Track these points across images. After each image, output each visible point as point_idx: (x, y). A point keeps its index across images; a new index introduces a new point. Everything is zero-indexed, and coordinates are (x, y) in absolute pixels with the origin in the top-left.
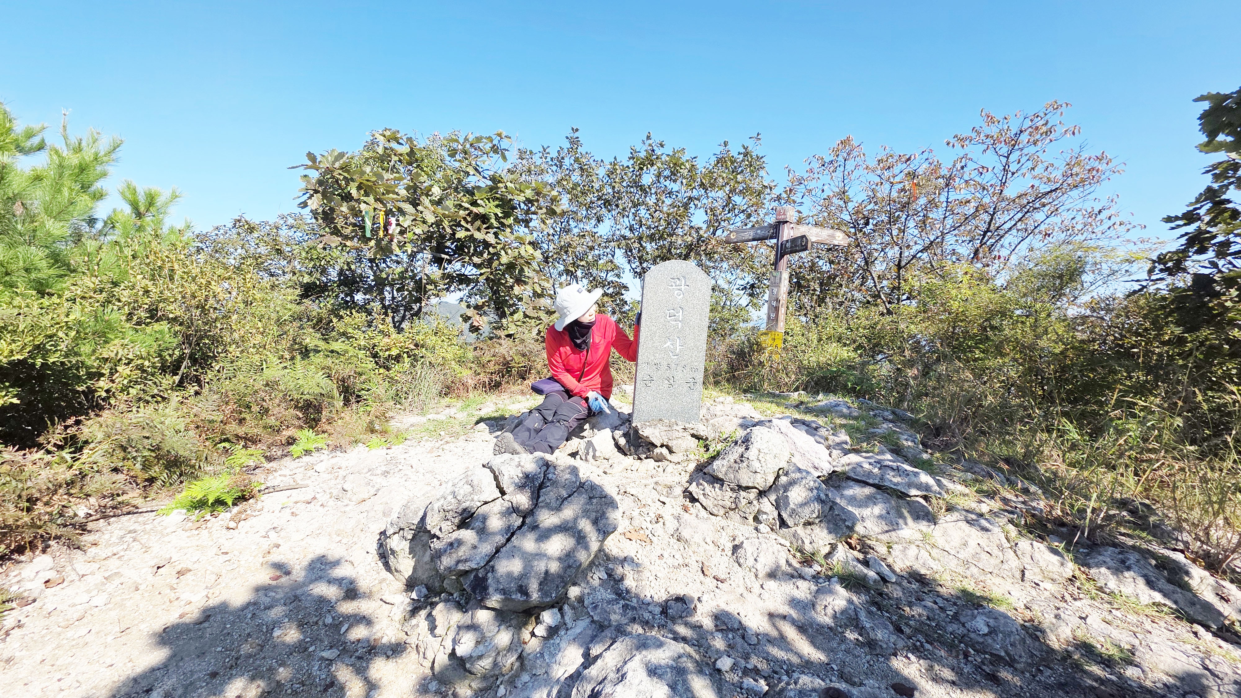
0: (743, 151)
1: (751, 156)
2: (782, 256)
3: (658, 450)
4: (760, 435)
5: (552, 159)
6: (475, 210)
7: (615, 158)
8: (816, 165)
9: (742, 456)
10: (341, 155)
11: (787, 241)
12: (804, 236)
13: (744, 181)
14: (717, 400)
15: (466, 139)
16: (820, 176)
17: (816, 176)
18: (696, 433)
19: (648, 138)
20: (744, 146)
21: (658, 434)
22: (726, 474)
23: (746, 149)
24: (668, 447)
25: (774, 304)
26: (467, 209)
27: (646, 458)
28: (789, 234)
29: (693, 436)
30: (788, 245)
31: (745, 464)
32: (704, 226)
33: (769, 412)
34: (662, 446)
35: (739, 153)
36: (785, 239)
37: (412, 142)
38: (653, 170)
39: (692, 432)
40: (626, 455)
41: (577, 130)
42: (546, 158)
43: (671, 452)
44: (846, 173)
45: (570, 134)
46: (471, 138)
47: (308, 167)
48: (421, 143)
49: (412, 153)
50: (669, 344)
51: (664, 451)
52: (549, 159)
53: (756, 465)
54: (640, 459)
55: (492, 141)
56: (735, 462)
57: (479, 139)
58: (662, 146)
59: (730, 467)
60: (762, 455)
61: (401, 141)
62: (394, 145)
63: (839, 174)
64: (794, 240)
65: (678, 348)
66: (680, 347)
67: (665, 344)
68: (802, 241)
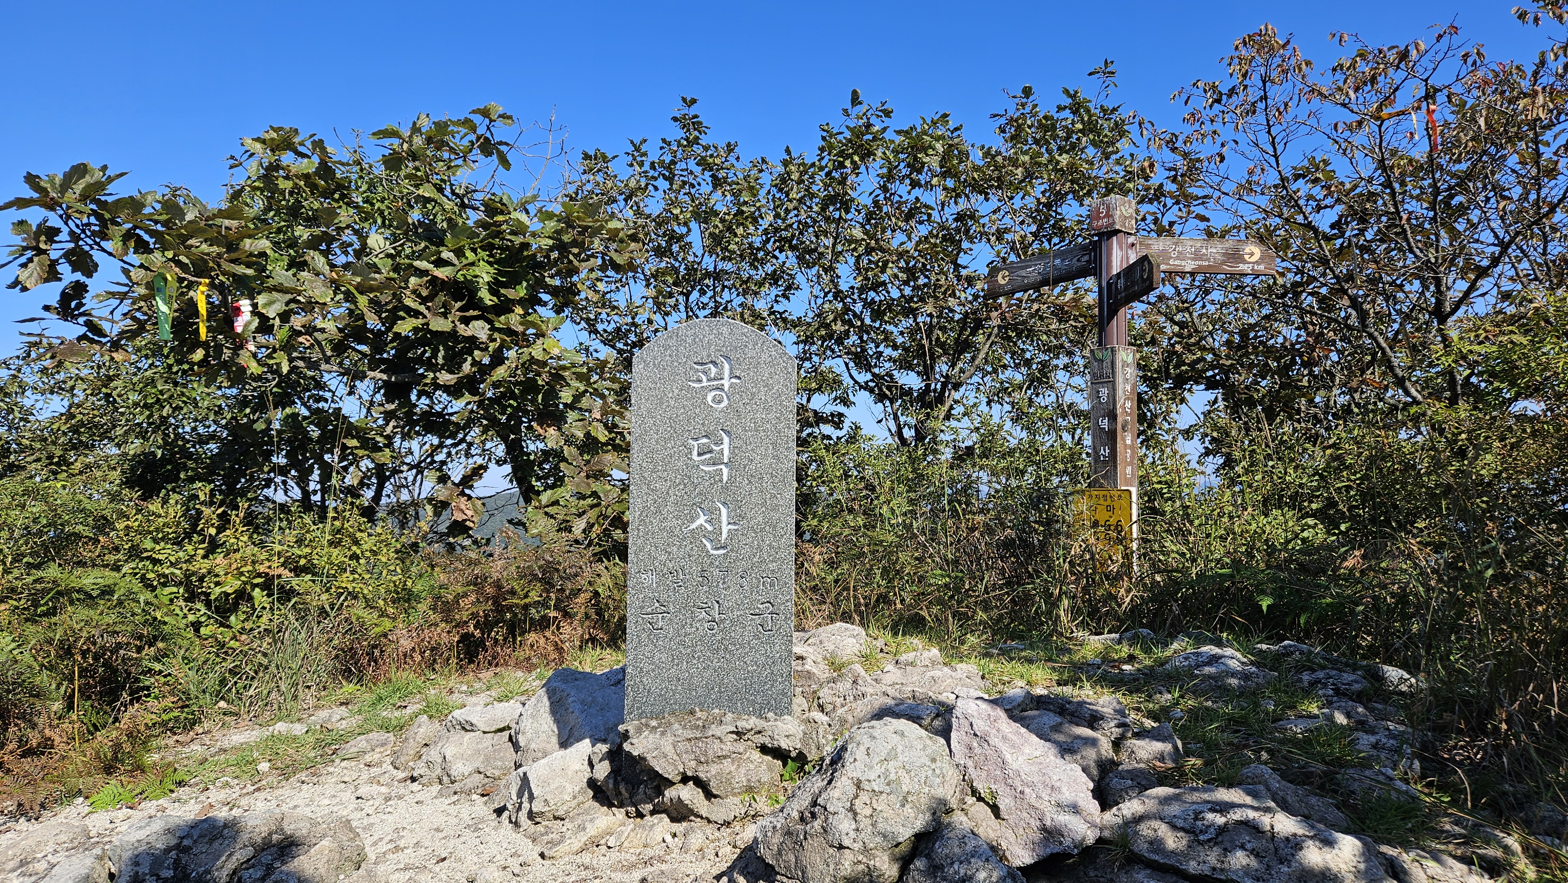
0: (1068, 101)
1: (1088, 111)
2: (1112, 312)
3: (670, 793)
5: (653, 166)
6: (442, 273)
7: (788, 151)
8: (1201, 102)
9: (815, 804)
11: (1118, 274)
12: (1147, 258)
17: (1207, 128)
19: (855, 100)
21: (669, 749)
23: (1073, 96)
24: (701, 784)
25: (1105, 424)
26: (427, 273)
27: (653, 813)
28: (1121, 260)
29: (764, 749)
30: (1121, 283)
34: (685, 780)
35: (1060, 108)
36: (1114, 272)
40: (610, 805)
41: (694, 101)
42: (641, 164)
43: (709, 795)
45: (679, 109)
46: (424, 124)
50: (701, 520)
51: (688, 794)
52: (647, 167)
54: (640, 815)
55: (474, 130)
56: (802, 819)
57: (441, 127)
58: (888, 114)
64: (1129, 271)
65: (725, 529)
66: (730, 527)
67: (693, 520)
68: (1142, 271)
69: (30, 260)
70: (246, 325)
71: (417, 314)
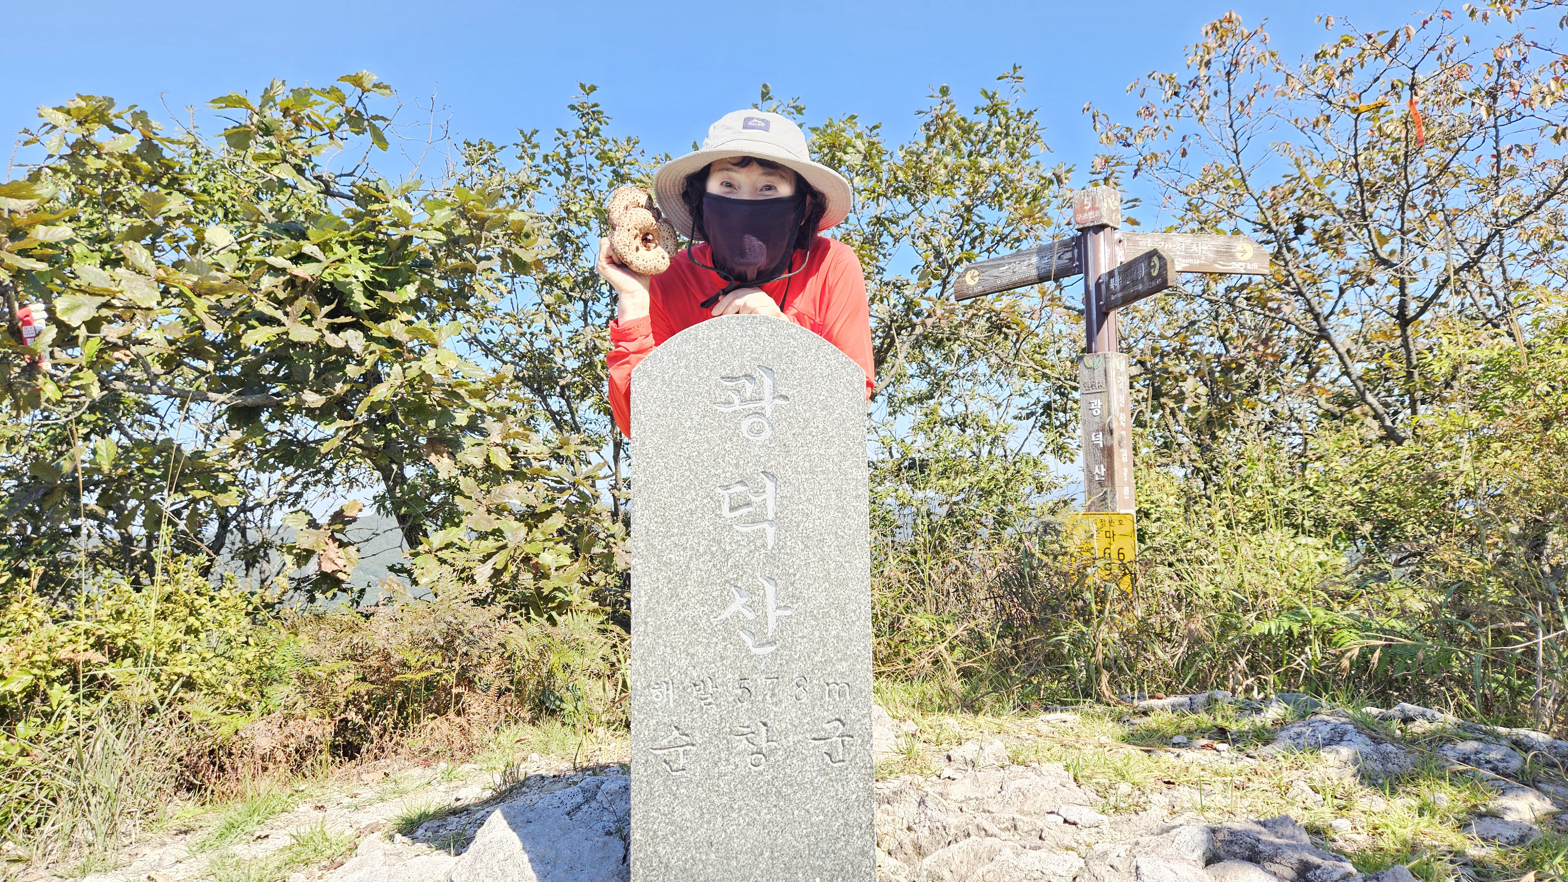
0: (987, 103)
1: (1005, 113)
2: (1103, 315)
6: (304, 271)
11: (1111, 274)
12: (1154, 253)
13: (994, 169)
15: (267, 98)
20: (985, 93)
23: (991, 98)
25: (1099, 440)
26: (283, 271)
28: (1113, 256)
30: (1116, 283)
35: (978, 110)
36: (1104, 269)
37: (146, 124)
44: (1235, 104)
45: (577, 97)
46: (282, 95)
49: (149, 148)
50: (738, 604)
55: (342, 101)
57: (302, 95)
61: (117, 122)
62: (101, 135)
63: (1218, 111)
64: (1128, 269)
65: (772, 616)
66: (780, 613)
67: (724, 606)
68: (1150, 267)
70: (41, 335)
71: (272, 322)
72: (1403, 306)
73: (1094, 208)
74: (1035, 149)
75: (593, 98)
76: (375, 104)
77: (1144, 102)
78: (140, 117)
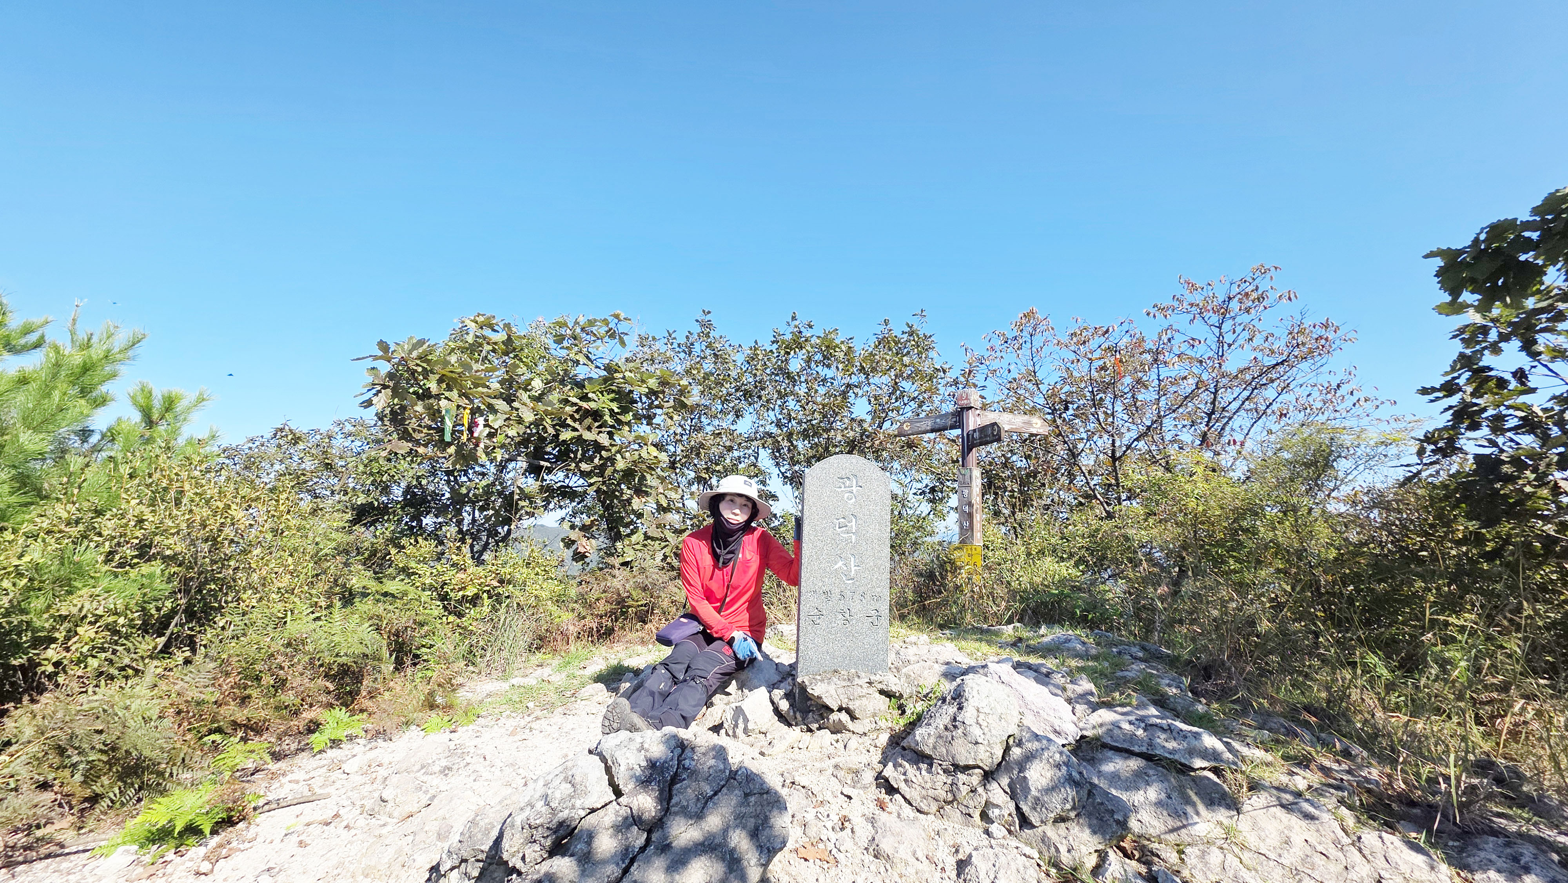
0: (907, 329)
1: (918, 336)
2: (970, 450)
3: (834, 717)
4: (976, 688)
5: (679, 345)
6: (584, 405)
7: (756, 342)
8: (997, 343)
9: (955, 719)
10: (421, 342)
11: (974, 431)
12: (995, 424)
13: (912, 364)
14: (907, 640)
15: (576, 323)
16: (1003, 354)
17: (999, 354)
18: (884, 687)
19: (794, 318)
20: (908, 324)
21: (833, 692)
22: (935, 748)
23: (911, 327)
24: (848, 711)
25: (967, 509)
26: (575, 404)
27: (819, 729)
28: (975, 422)
29: (882, 692)
30: (976, 435)
31: (960, 731)
32: (869, 418)
33: (979, 654)
34: (840, 709)
35: (903, 333)
36: (971, 428)
37: (509, 329)
38: (802, 354)
39: (880, 686)
40: (789, 725)
42: (672, 344)
43: (853, 718)
44: (1034, 349)
45: (700, 316)
46: (582, 320)
47: (376, 358)
48: (520, 330)
49: (509, 341)
50: (840, 564)
51: (844, 717)
52: (675, 345)
53: (976, 731)
54: (810, 730)
55: (607, 325)
56: (946, 729)
57: (592, 323)
58: (811, 327)
59: (940, 737)
60: (982, 716)
61: (496, 328)
62: (487, 332)
63: (1026, 351)
64: (983, 429)
65: (853, 569)
66: (856, 568)
67: (836, 563)
68: (993, 430)
69: (379, 392)
70: (481, 432)
71: (575, 429)
72: (1113, 452)
73: (967, 399)
74: (932, 354)
75: (708, 317)
76: (622, 327)
77: (991, 344)
78: (507, 326)
